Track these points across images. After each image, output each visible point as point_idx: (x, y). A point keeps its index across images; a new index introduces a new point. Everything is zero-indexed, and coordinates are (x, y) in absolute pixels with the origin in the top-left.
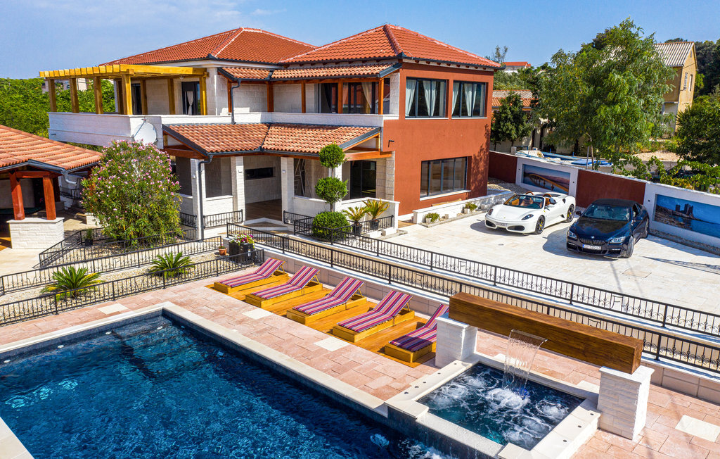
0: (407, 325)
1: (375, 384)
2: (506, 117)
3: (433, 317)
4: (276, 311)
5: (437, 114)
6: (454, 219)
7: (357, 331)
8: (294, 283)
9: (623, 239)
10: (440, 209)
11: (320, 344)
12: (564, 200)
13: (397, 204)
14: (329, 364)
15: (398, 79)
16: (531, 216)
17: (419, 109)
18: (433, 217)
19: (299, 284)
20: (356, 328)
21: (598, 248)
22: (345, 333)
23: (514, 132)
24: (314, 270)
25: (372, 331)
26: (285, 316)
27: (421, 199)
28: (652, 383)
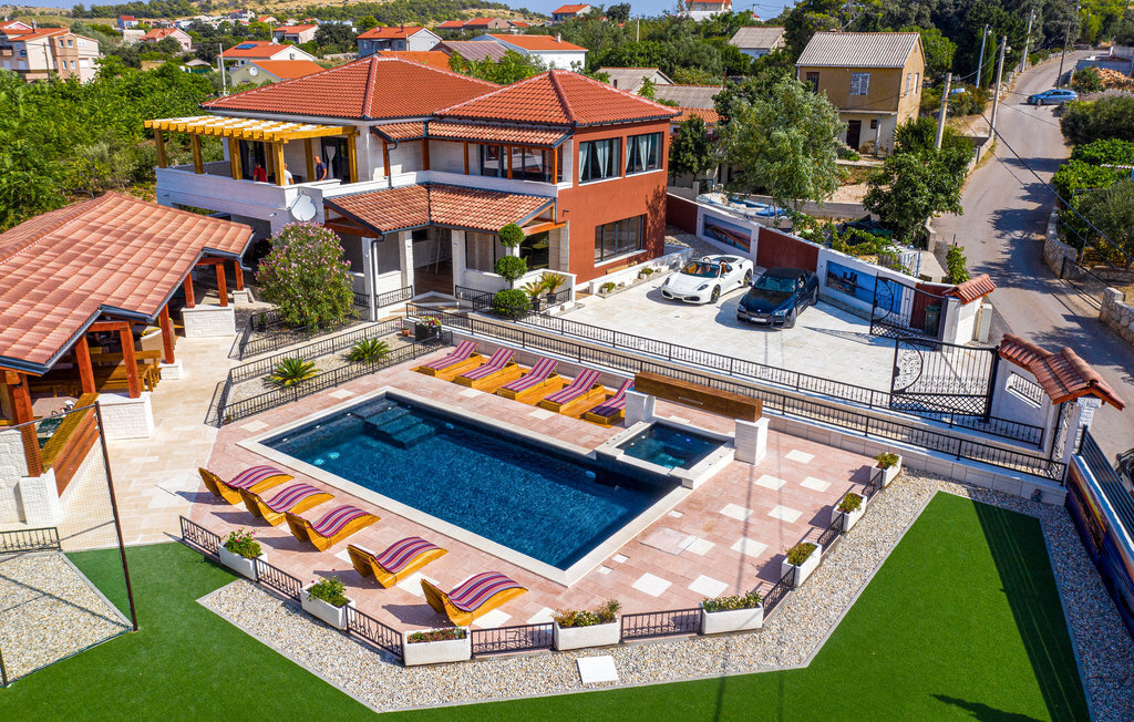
0: (598, 397)
1: (583, 440)
2: (686, 146)
3: (620, 389)
4: (487, 390)
5: (610, 174)
6: (631, 287)
7: (561, 404)
8: (493, 363)
9: (786, 311)
10: (614, 277)
11: (531, 414)
12: (741, 266)
13: (574, 276)
14: (545, 429)
15: (571, 145)
16: (706, 286)
17: (592, 171)
18: (609, 286)
19: (499, 365)
20: (559, 401)
21: (764, 320)
22: (551, 405)
23: (695, 166)
24: (510, 351)
25: (572, 403)
26: (496, 394)
27: (596, 265)
28: (769, 428)
